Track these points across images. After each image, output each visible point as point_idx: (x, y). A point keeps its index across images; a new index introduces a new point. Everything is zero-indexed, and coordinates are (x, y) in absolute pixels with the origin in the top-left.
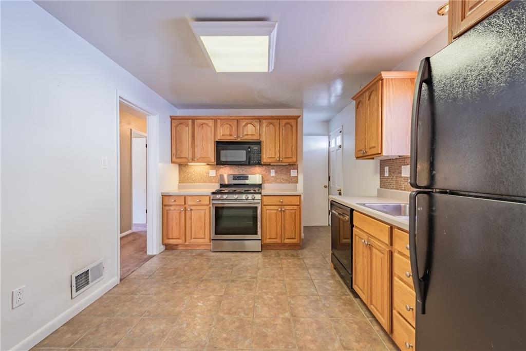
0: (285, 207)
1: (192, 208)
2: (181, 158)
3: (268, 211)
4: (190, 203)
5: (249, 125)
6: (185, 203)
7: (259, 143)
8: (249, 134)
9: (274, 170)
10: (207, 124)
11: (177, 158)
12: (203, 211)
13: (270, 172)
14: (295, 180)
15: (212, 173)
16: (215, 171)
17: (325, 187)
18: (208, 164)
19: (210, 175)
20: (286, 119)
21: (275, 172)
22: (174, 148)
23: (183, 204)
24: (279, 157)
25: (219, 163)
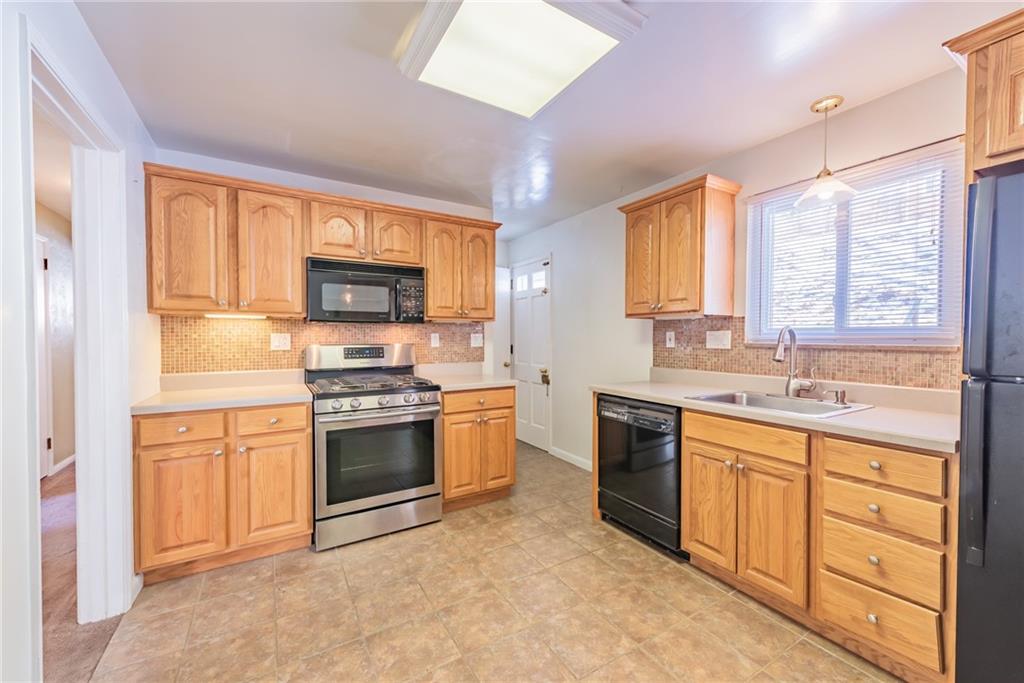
0: (489, 413)
1: (252, 442)
2: (189, 297)
3: (454, 426)
4: (242, 431)
5: (395, 227)
6: (226, 433)
7: (418, 273)
8: (395, 248)
9: (437, 335)
10: (280, 209)
11: (170, 296)
12: (289, 449)
13: (429, 339)
14: (478, 356)
15: (280, 341)
16: (288, 336)
17: (506, 365)
18: (268, 318)
19: (273, 348)
20: (475, 226)
21: (440, 338)
22: (159, 265)
23: (221, 435)
24: (462, 306)
25: (316, 314)
